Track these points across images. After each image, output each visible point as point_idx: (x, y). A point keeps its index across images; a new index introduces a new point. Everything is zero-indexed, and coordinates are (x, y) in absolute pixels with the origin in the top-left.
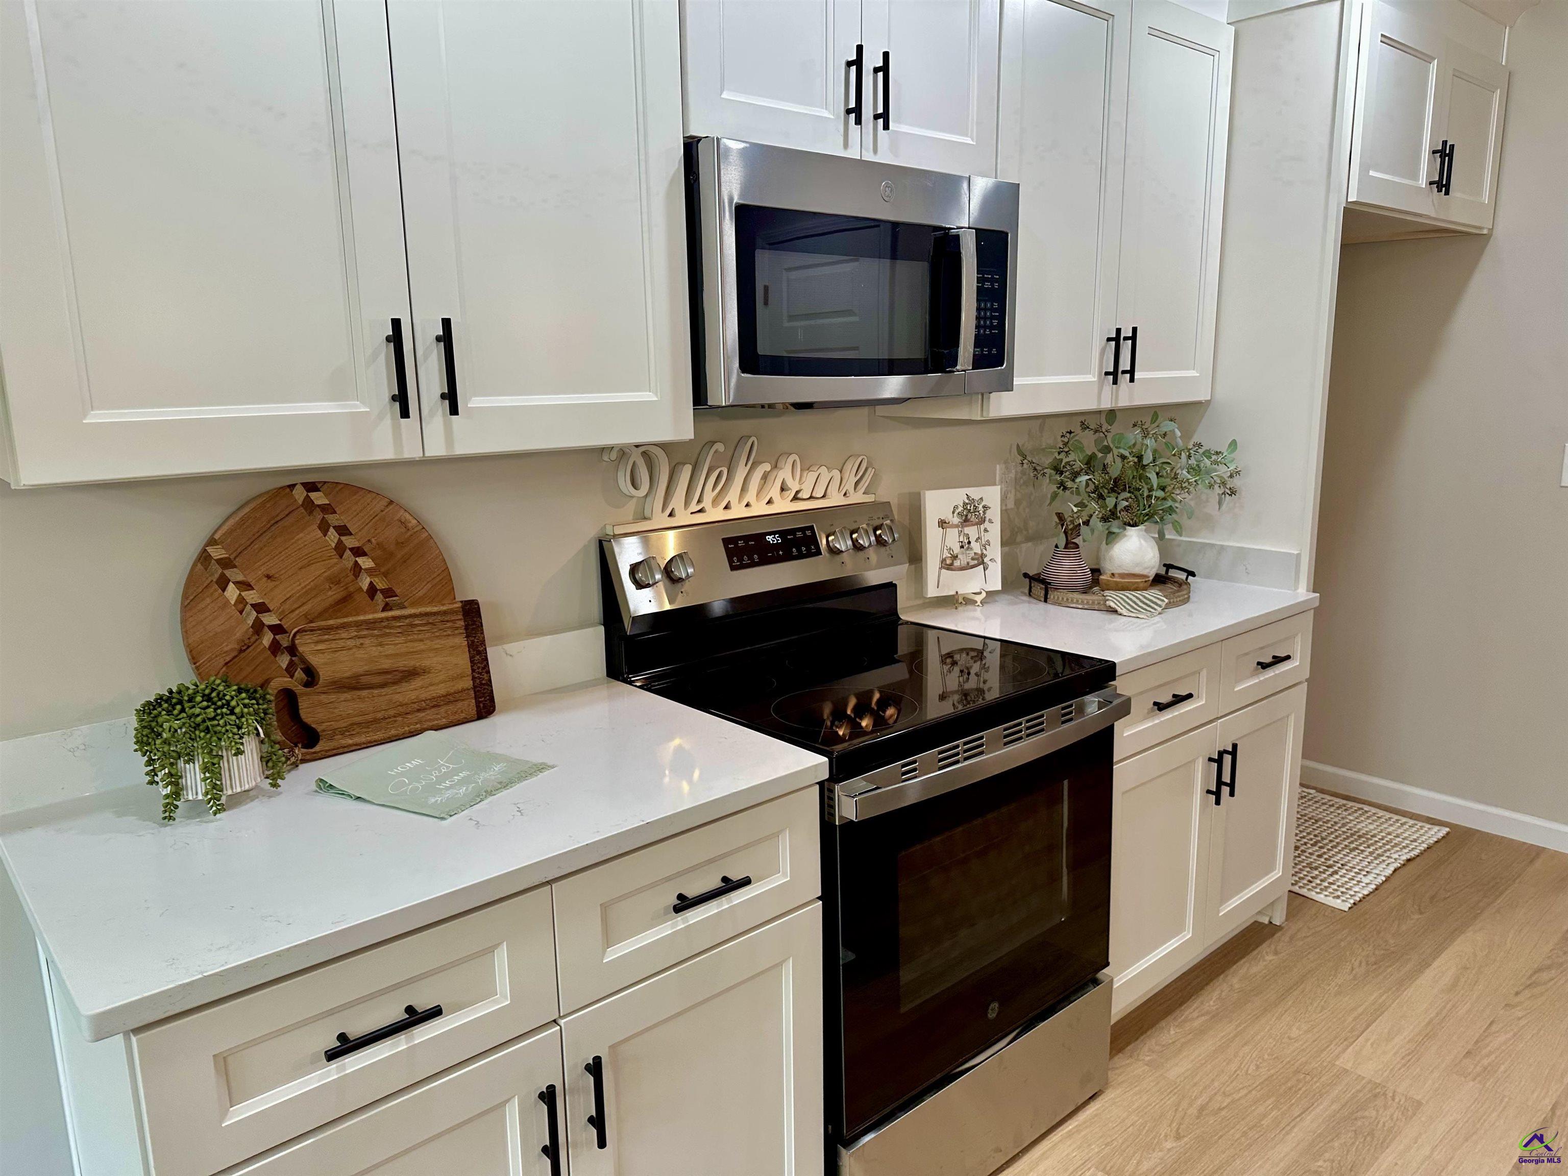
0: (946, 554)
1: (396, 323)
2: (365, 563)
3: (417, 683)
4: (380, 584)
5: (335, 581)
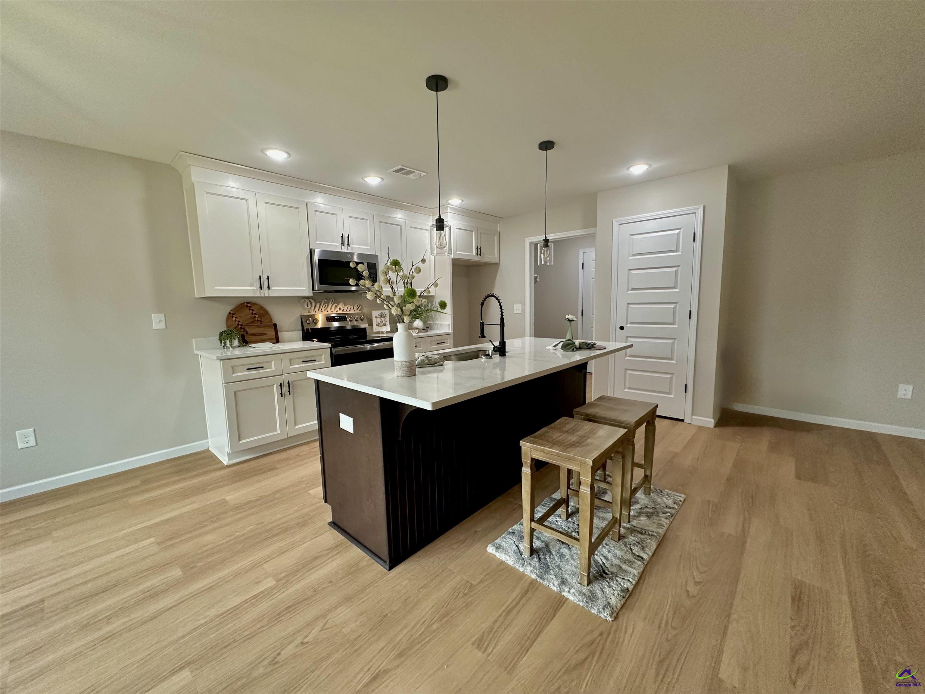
0: (377, 323)
1: (260, 276)
2: (257, 316)
3: (265, 336)
4: (259, 319)
5: (251, 318)
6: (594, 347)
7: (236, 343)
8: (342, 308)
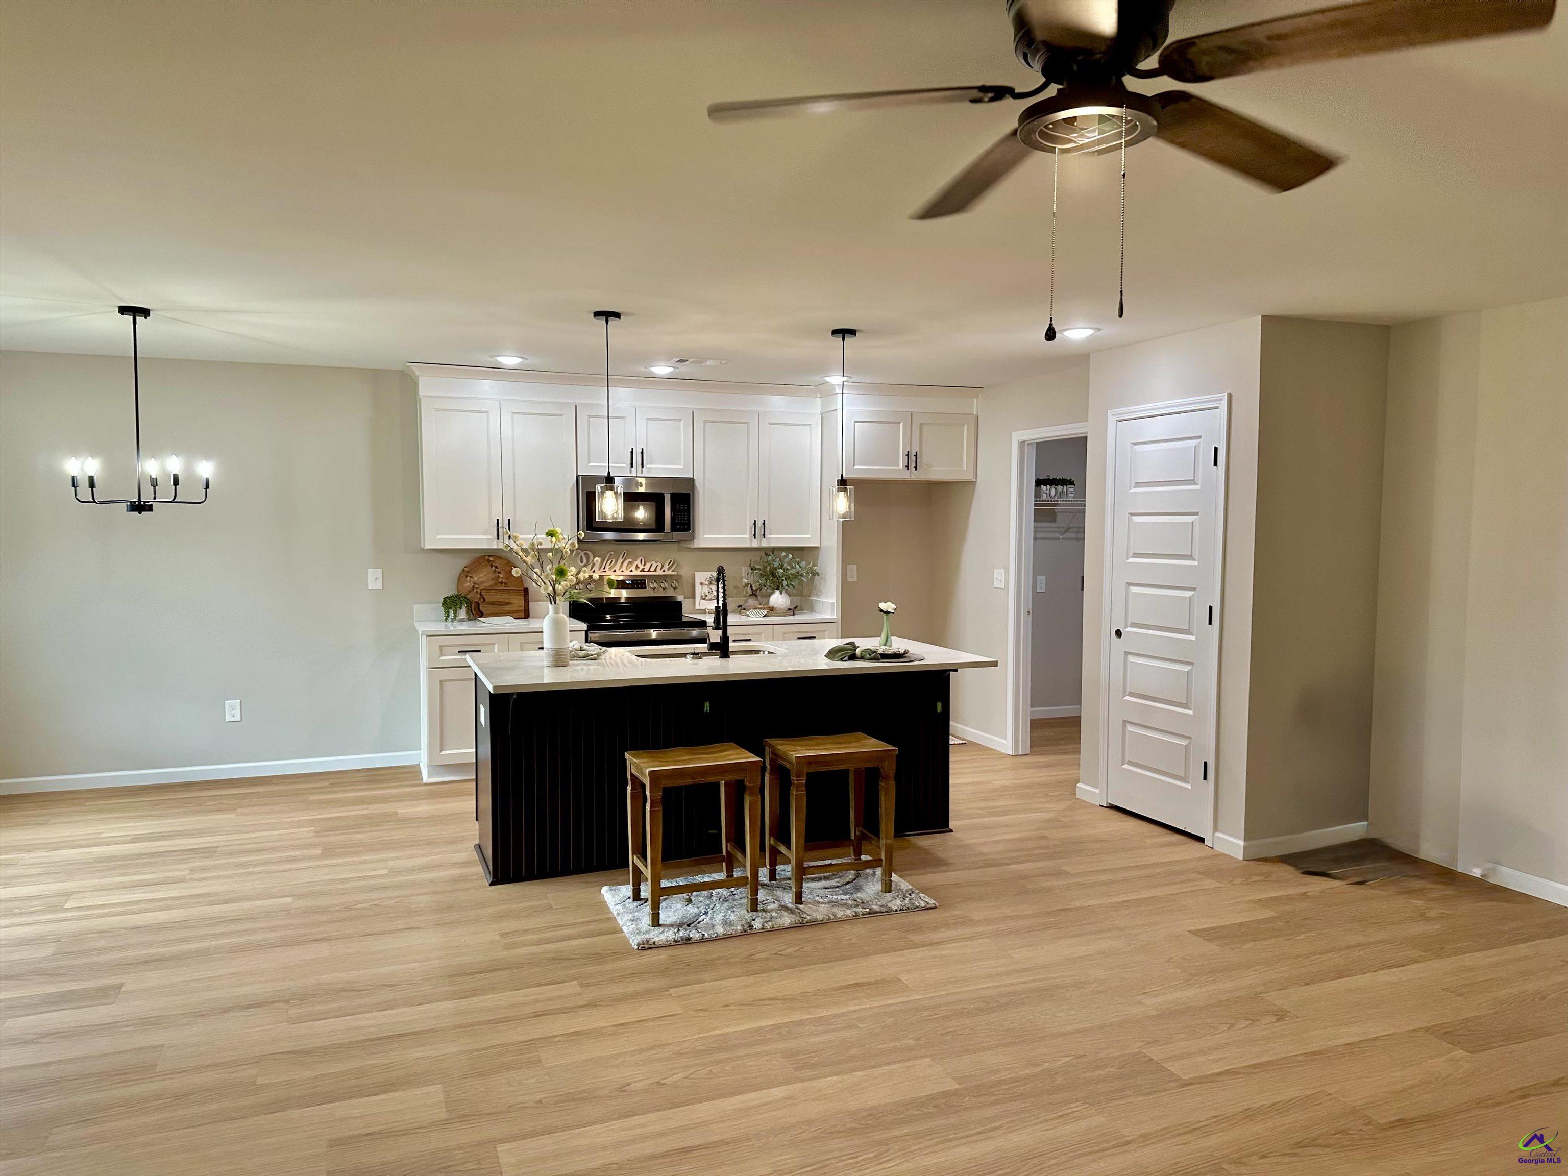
0: (703, 594)
1: (499, 520)
2: (501, 576)
3: (510, 606)
4: (504, 581)
5: (493, 579)
6: (905, 657)
7: (462, 613)
8: (641, 567)
